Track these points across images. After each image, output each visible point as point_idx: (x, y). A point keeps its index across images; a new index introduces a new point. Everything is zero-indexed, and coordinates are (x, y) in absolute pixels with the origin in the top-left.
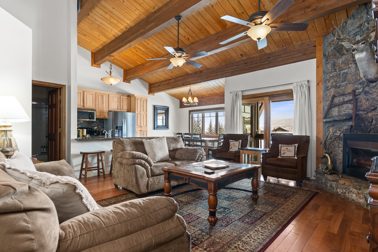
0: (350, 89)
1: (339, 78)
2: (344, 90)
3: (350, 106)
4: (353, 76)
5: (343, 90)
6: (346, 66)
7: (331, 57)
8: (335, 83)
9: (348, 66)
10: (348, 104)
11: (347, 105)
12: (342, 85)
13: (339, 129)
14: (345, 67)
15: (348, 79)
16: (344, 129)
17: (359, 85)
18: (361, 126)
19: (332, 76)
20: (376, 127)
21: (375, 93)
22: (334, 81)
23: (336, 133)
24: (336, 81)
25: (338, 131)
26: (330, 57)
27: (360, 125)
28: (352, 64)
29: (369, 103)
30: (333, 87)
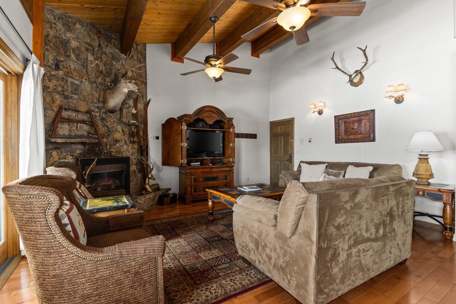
0: (83, 107)
1: (66, 86)
2: (76, 105)
3: (86, 127)
4: (89, 95)
5: (74, 104)
6: (80, 77)
7: (51, 45)
8: (61, 88)
9: (80, 79)
10: (83, 125)
11: (81, 125)
12: (74, 99)
13: (71, 152)
14: (77, 77)
15: (83, 95)
16: (78, 154)
17: (96, 109)
18: (96, 150)
19: (54, 75)
20: (110, 151)
21: (109, 122)
22: (60, 85)
23: (65, 159)
24: (63, 87)
25: (69, 156)
26: (50, 43)
27: (94, 149)
28: (87, 81)
29: (104, 129)
30: (58, 92)
